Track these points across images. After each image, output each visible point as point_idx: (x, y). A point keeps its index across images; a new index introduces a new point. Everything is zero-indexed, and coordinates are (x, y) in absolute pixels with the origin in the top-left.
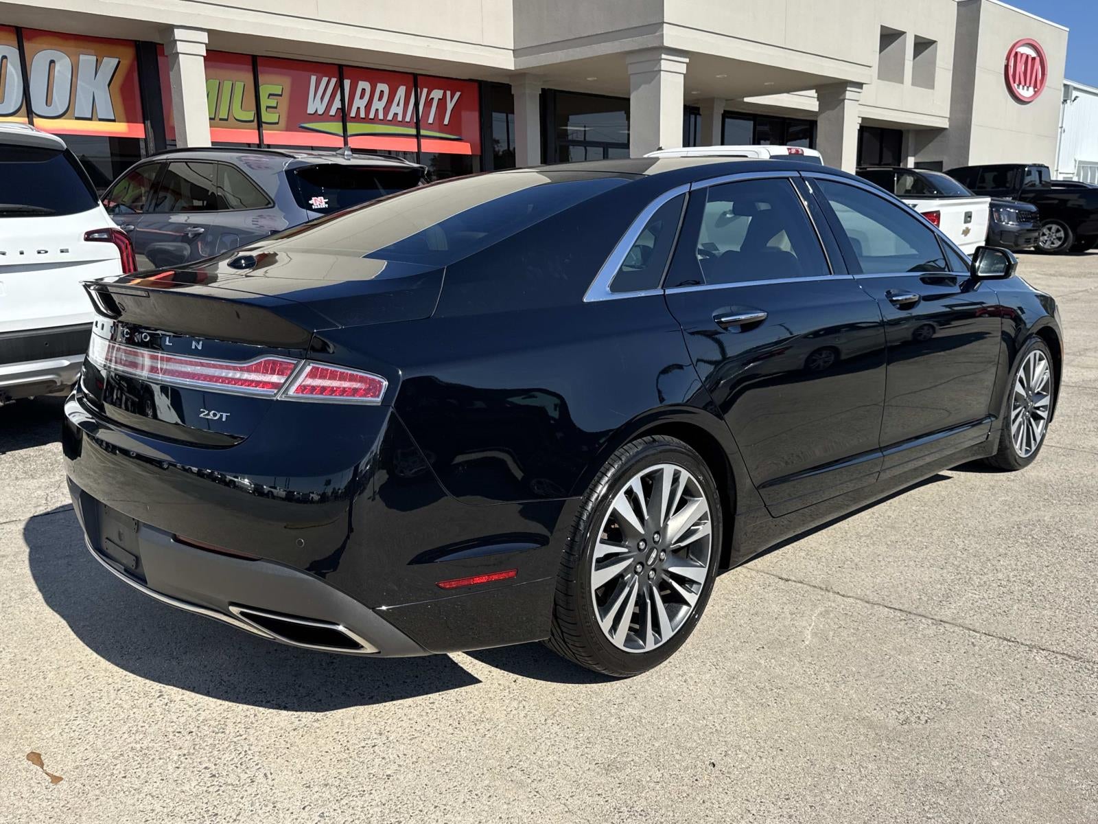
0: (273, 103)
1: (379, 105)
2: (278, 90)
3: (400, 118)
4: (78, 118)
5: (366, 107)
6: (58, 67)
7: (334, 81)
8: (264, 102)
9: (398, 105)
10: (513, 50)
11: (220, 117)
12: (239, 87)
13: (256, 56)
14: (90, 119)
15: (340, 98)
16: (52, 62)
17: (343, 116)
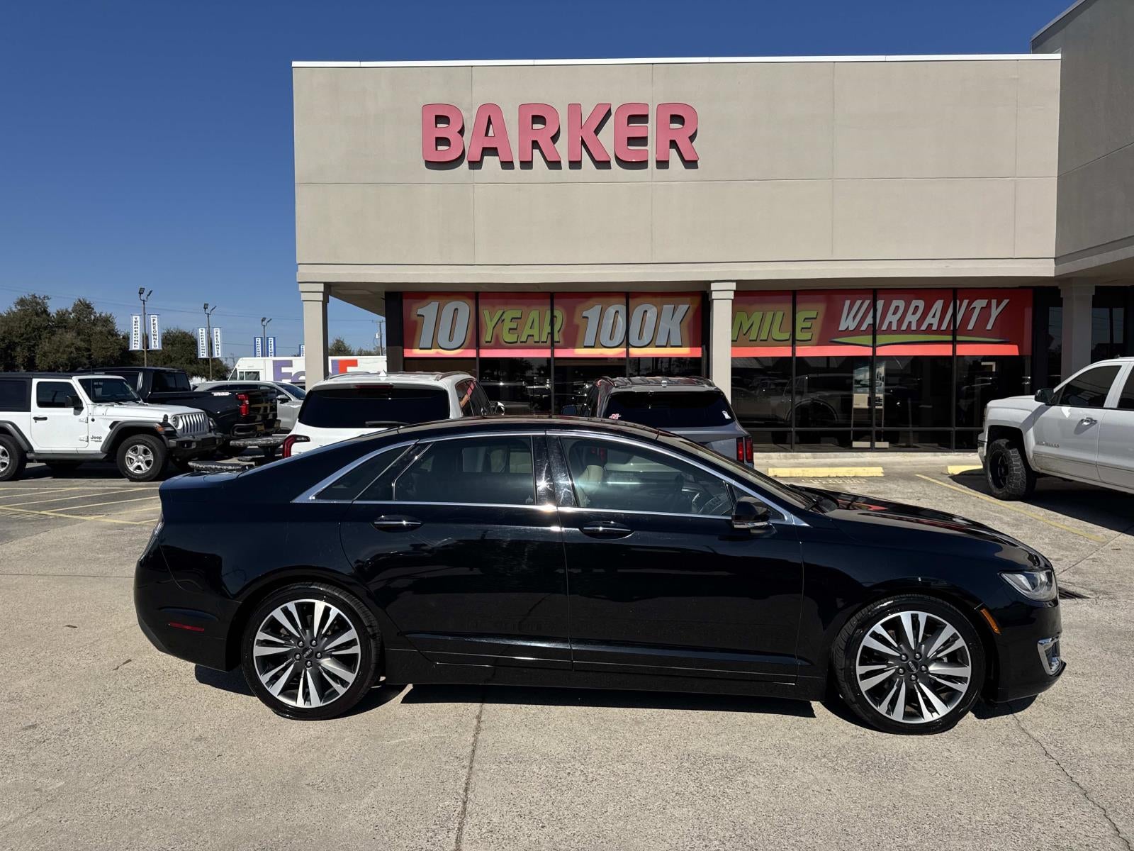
0: (808, 324)
1: (912, 318)
2: (813, 314)
3: (934, 328)
4: (657, 347)
5: (898, 321)
6: (648, 314)
7: (867, 303)
8: (800, 324)
9: (934, 316)
10: (1055, 259)
11: (761, 338)
12: (779, 315)
13: (796, 291)
14: (665, 347)
15: (872, 315)
16: (646, 311)
17: (874, 331)
